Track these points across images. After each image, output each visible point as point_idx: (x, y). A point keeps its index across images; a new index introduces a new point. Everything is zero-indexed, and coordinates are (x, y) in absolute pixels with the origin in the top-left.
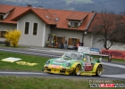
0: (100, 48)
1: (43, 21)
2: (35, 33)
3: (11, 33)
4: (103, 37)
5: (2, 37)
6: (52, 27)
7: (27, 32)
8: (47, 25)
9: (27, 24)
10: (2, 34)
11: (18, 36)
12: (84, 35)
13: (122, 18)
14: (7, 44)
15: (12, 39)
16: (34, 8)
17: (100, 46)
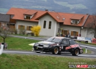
0: (91, 37)
1: (55, 20)
2: (50, 28)
3: (35, 27)
4: (94, 31)
6: (61, 24)
7: (44, 27)
8: (58, 23)
9: (45, 22)
10: (29, 28)
11: (39, 30)
12: (81, 29)
14: (32, 34)
15: (35, 31)
16: (49, 12)
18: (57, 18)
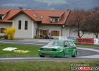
0: (75, 36)
1: (32, 19)
2: (26, 28)
4: (77, 29)
5: (2, 32)
7: (20, 28)
8: (35, 22)
9: (20, 22)
10: (2, 30)
11: (14, 31)
12: (62, 28)
13: (90, 14)
14: (6, 37)
15: (9, 33)
17: (75, 35)
18: (34, 16)
